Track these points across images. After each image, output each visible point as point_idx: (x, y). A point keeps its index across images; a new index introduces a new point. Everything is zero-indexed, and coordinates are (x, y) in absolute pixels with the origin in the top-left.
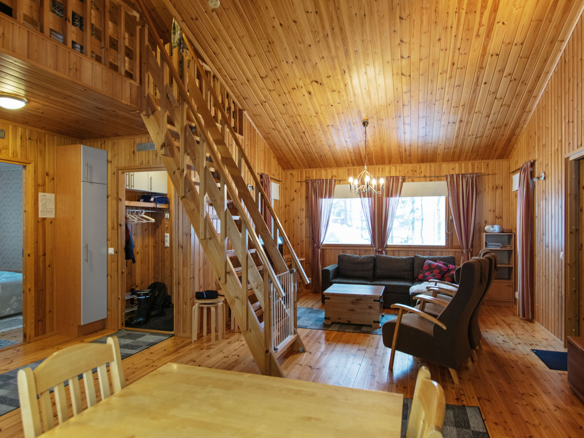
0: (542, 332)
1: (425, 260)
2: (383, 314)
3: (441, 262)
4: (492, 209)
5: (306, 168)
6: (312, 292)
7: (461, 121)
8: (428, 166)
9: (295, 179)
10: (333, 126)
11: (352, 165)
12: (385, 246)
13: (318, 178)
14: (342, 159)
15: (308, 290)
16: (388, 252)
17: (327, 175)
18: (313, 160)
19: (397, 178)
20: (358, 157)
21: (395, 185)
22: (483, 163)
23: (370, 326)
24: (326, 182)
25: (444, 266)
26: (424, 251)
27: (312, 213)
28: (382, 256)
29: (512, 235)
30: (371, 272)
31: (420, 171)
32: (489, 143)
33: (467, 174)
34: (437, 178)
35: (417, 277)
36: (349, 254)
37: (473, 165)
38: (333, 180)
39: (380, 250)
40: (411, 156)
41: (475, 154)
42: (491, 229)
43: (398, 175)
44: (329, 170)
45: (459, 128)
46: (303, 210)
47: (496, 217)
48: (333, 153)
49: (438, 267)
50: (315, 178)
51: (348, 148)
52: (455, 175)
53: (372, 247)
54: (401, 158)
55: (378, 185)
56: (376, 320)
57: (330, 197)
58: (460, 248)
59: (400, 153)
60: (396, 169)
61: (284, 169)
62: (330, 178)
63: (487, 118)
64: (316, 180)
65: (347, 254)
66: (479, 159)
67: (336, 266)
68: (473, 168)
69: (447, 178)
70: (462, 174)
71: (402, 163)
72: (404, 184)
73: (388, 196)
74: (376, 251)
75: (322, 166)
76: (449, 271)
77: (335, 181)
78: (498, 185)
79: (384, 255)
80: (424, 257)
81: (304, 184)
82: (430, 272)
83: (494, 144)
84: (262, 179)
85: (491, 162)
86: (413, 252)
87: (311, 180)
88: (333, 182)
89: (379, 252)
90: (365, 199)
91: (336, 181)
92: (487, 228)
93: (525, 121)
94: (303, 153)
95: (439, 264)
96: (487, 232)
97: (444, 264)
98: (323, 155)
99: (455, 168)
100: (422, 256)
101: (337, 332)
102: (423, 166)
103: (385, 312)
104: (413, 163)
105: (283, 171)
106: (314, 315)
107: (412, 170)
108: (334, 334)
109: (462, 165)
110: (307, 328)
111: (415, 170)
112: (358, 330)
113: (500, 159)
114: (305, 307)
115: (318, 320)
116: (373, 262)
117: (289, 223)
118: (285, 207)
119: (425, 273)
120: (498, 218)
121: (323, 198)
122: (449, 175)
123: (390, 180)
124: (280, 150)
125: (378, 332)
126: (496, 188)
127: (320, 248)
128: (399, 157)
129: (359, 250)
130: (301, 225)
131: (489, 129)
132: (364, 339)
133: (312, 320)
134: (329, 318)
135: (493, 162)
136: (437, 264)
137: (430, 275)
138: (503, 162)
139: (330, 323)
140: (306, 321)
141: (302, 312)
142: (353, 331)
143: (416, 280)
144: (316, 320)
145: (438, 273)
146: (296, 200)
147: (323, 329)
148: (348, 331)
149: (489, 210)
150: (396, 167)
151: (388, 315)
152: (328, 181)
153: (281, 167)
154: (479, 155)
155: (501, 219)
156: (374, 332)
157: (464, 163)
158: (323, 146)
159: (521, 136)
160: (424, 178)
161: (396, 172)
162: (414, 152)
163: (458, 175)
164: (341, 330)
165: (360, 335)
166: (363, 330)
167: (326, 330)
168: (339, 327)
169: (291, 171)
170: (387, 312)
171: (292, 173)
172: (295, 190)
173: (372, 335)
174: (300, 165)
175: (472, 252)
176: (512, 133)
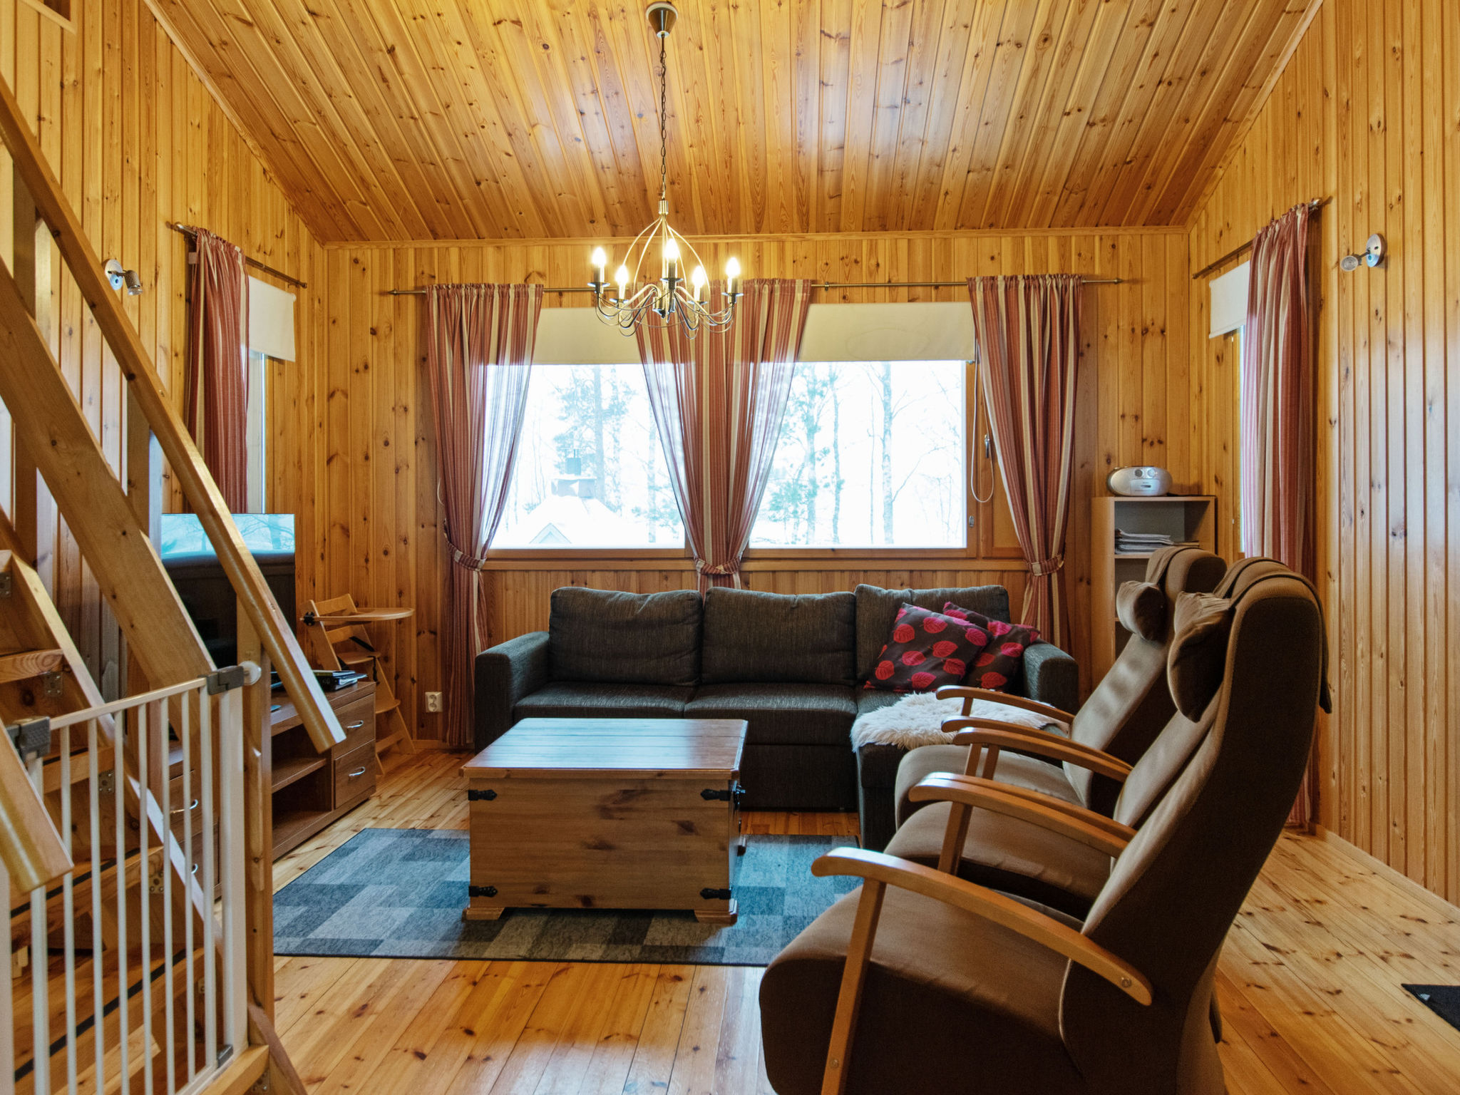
0: (1375, 881)
1: (898, 603)
2: (742, 842)
3: (959, 609)
4: (1130, 411)
5: (417, 236)
6: (445, 751)
7: (1046, 40)
8: (903, 244)
9: (372, 282)
10: (517, 22)
11: (607, 229)
12: (740, 554)
13: (471, 280)
14: (566, 197)
15: (427, 744)
16: (752, 578)
17: (504, 268)
18: (442, 199)
19: (788, 289)
20: (634, 194)
21: (780, 313)
22: (1097, 239)
23: (688, 915)
24: (504, 296)
25: (972, 627)
26: (888, 571)
27: (442, 424)
28: (732, 594)
29: (1207, 503)
30: (689, 658)
31: (873, 262)
32: (1134, 149)
33: (1043, 277)
34: (933, 292)
35: (870, 675)
36: (597, 587)
37: (1064, 244)
38: (532, 291)
39: (721, 568)
40: (839, 195)
41: (1075, 199)
42: (1135, 482)
43: (789, 277)
44: (515, 250)
45: (1035, 71)
46: (406, 409)
47: (1144, 440)
48: (527, 168)
49: (949, 630)
50: (456, 281)
51: (588, 144)
52: (1000, 278)
53: (691, 559)
54: (803, 203)
55: (717, 285)
56: (717, 886)
57: (518, 357)
58: (1021, 558)
59: (800, 178)
60: (782, 250)
61: (321, 236)
62: (520, 281)
63: (1144, 29)
64: (459, 287)
65: (587, 589)
66: (1086, 224)
67: (543, 637)
68: (1064, 257)
69: (972, 291)
70: (1027, 278)
71: (805, 227)
72: (813, 309)
73: (753, 358)
74: (705, 574)
75: (483, 231)
76: (991, 643)
77: (539, 294)
78: (1149, 322)
79: (738, 589)
80: (894, 591)
81: (411, 300)
82: (919, 653)
83: (1148, 156)
84: (194, 256)
85: (1126, 236)
86: (847, 574)
87: (439, 288)
88: (532, 298)
89: (717, 577)
90: (660, 366)
91: (546, 296)
92: (1116, 479)
93: (1274, 56)
94: (396, 161)
95: (955, 620)
96: (1117, 495)
97: (969, 618)
98: (486, 175)
99: (1000, 254)
100: (885, 591)
101: (523, 964)
102: (884, 241)
103: (749, 831)
104: (846, 230)
105: (317, 246)
106: (429, 870)
107: (843, 259)
108: (511, 977)
109: (1023, 243)
110: (373, 953)
111: (854, 257)
112: (631, 942)
113: (1158, 225)
114: (396, 824)
115: (442, 901)
116: (696, 617)
117: (346, 466)
118: (328, 400)
119: (900, 656)
120: (1152, 444)
121: (488, 363)
122: (978, 279)
123: (760, 294)
124: (294, 142)
125: (723, 949)
126: (1143, 334)
127: (479, 565)
128: (795, 199)
129: (638, 571)
130: (397, 472)
131: (1141, 87)
132: (657, 1003)
133: (412, 901)
134: (491, 887)
135: (1132, 235)
136: (947, 617)
137: (920, 663)
138: (1168, 237)
139: (496, 913)
140: (381, 908)
141: (372, 857)
142: (605, 952)
143: (866, 686)
144: (432, 898)
145: (952, 656)
146: (375, 370)
147: (458, 955)
148: (580, 958)
149: (1121, 413)
150: (783, 242)
151: (761, 846)
152: (512, 293)
153: (307, 225)
154: (1090, 203)
155: (1162, 446)
156: (705, 948)
157: (1032, 237)
158: (483, 127)
159: (1249, 124)
160: (887, 289)
161: (784, 262)
162: (853, 178)
163: (1012, 278)
164: (544, 954)
165: (638, 974)
166: (654, 939)
167: (470, 956)
168: (536, 931)
169: (354, 247)
170: (754, 827)
171: (359, 256)
172: (370, 326)
173: (698, 967)
174: (389, 221)
175: (1061, 573)
176: (1219, 112)
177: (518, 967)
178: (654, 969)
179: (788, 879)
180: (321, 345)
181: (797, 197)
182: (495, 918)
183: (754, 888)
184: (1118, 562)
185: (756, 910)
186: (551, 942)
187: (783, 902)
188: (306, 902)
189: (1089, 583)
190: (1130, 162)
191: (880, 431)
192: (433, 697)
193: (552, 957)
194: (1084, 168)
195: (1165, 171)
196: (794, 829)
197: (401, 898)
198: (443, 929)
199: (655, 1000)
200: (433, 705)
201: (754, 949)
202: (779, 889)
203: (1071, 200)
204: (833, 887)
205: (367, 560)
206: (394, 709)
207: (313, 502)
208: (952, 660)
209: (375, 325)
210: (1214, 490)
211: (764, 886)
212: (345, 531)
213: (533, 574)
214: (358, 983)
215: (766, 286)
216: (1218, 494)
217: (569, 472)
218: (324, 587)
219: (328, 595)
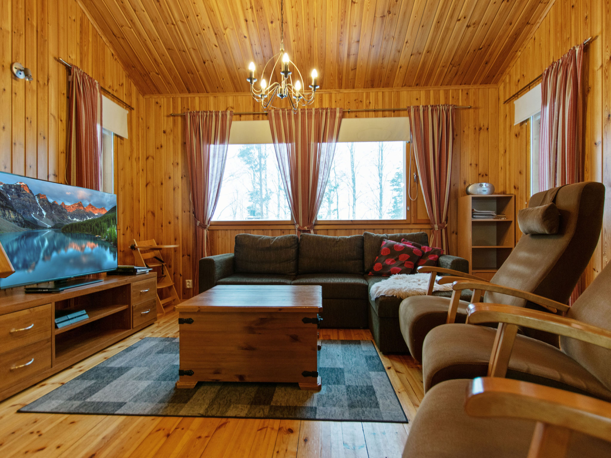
1: (382, 239)
3: (408, 241)
4: (474, 162)
5: (182, 91)
8: (380, 94)
9: (164, 112)
12: (314, 222)
13: (204, 109)
16: (318, 231)
17: (217, 105)
18: (190, 72)
19: (333, 112)
21: (330, 122)
22: (460, 91)
23: (295, 385)
24: (217, 116)
25: (415, 249)
27: (192, 169)
28: (311, 236)
29: (511, 197)
30: (293, 263)
31: (368, 101)
32: (484, 41)
33: (439, 106)
34: (393, 113)
35: (371, 269)
36: (254, 234)
37: (446, 92)
38: (228, 113)
39: (306, 228)
40: (356, 69)
42: (479, 189)
43: (333, 107)
44: (221, 97)
46: (178, 164)
47: (479, 174)
49: (404, 250)
50: (198, 110)
52: (421, 106)
53: (294, 224)
54: (340, 74)
56: (310, 370)
57: (222, 141)
58: (429, 223)
59: (340, 59)
60: (331, 97)
61: (142, 90)
62: (224, 110)
64: (199, 112)
65: (250, 235)
66: (456, 84)
67: (232, 255)
68: (447, 98)
69: (409, 112)
70: (432, 106)
71: (340, 87)
72: (344, 120)
73: (319, 141)
74: (299, 230)
75: (209, 90)
76: (424, 255)
77: (231, 115)
78: (482, 125)
79: (312, 233)
80: (380, 235)
81: (180, 119)
82: (393, 259)
83: (490, 45)
84: (70, 77)
85: (472, 88)
87: (191, 113)
88: (228, 116)
89: (304, 231)
90: (281, 145)
91: (234, 116)
92: (471, 189)
95: (407, 245)
96: (472, 194)
97: (412, 245)
98: (208, 58)
99: (420, 97)
100: (376, 235)
101: (201, 420)
102: (373, 92)
103: (321, 338)
104: (357, 88)
105: (141, 97)
106: (167, 359)
107: (355, 100)
108: (191, 430)
109: (430, 93)
110: (117, 412)
111: (360, 100)
112: (264, 404)
113: (486, 84)
114: (160, 336)
115: (168, 376)
116: (296, 245)
117: (153, 187)
118: (146, 160)
119: (384, 261)
120: (483, 176)
121: (210, 144)
122: (412, 107)
123: (322, 114)
124: (123, 38)
125: (316, 408)
126: (479, 130)
127: (207, 227)
128: (337, 70)
129: (272, 230)
130: (174, 189)
131: (495, 3)
132: (278, 452)
133: (152, 376)
134: (190, 371)
135: (475, 89)
136: (404, 244)
137: (393, 263)
138: (490, 89)
139: (194, 384)
140: (135, 381)
141: (143, 352)
142: (249, 411)
143: (370, 274)
144: (163, 375)
145: (407, 260)
146: (165, 147)
147: (164, 414)
148: (234, 415)
149: (470, 163)
150: (331, 93)
151: (328, 345)
152: (220, 114)
153: (135, 85)
154: (460, 73)
155: (487, 177)
156: (305, 408)
157: (434, 90)
158: (204, 30)
159: (538, 25)
160: (374, 113)
161: (331, 102)
162: (362, 59)
163: (426, 106)
164: (214, 413)
165: (267, 427)
166: (277, 401)
167: (172, 414)
168: (213, 395)
169: (156, 97)
170: (323, 336)
171: (159, 101)
172: (163, 130)
173: (302, 421)
174: (169, 83)
175: (446, 229)
176: (526, 18)
177: (198, 421)
178: (276, 423)
179: (344, 363)
180: (143, 137)
181: (338, 68)
182: (193, 387)
183: (328, 368)
184: (473, 222)
185: (330, 381)
186: (220, 404)
187: (344, 376)
188: (97, 378)
189: (456, 234)
190: (481, 48)
191: (352, 203)
192: (189, 282)
193: (218, 415)
194: (461, 52)
195: (495, 54)
196: (342, 338)
197: (147, 376)
198: (162, 394)
199: (277, 450)
200: (189, 285)
201: (334, 409)
202: (340, 369)
203: (452, 70)
204: (367, 368)
205: (162, 226)
206: (172, 286)
207: (139, 201)
208: (408, 262)
209: (165, 129)
210: (513, 191)
211: (333, 367)
212: (153, 214)
213: (229, 231)
214: (98, 435)
215: (324, 111)
216: (516, 193)
217: (251, 215)
218: (145, 235)
219: (146, 238)
